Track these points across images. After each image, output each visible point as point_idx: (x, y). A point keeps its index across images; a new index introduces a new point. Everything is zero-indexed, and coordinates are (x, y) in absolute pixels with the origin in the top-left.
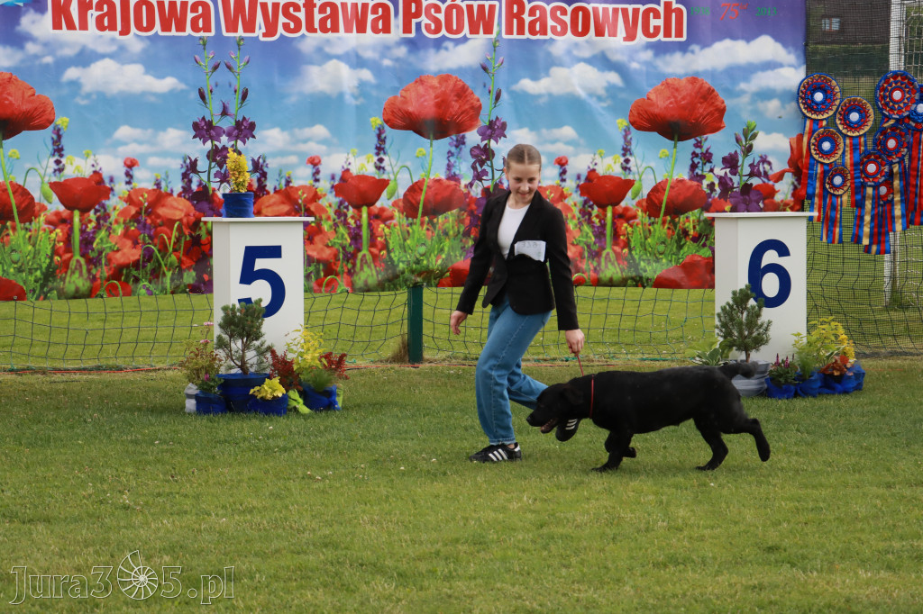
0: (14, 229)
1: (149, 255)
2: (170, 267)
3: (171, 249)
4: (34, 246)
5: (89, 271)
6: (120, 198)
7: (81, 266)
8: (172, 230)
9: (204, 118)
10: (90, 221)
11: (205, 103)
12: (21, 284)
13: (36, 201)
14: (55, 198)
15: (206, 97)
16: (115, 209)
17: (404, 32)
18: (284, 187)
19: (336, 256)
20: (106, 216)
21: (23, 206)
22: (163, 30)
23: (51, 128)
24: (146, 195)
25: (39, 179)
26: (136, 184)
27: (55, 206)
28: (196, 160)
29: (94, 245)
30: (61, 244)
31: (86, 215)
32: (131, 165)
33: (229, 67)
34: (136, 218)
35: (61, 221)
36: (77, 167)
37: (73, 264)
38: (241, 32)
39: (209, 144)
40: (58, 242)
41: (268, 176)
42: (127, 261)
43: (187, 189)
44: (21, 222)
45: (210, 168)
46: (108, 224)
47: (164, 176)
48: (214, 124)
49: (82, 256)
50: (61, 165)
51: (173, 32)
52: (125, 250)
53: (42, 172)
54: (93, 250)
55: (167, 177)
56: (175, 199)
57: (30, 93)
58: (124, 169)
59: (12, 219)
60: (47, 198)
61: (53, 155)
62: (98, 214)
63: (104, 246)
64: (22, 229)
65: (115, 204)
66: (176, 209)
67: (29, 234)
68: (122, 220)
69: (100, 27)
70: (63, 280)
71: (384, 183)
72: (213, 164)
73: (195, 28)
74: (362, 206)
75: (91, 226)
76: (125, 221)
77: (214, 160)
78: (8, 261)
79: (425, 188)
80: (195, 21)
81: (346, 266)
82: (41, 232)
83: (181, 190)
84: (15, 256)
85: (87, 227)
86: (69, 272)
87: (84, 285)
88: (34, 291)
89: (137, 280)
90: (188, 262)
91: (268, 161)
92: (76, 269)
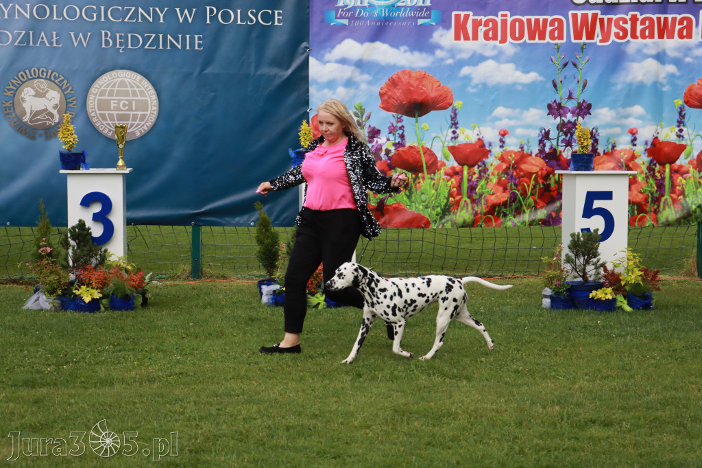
0: (423, 178)
1: (514, 198)
3: (529, 194)
4: (436, 190)
6: (496, 157)
7: (467, 204)
9: (555, 101)
10: (475, 173)
11: (557, 90)
12: (427, 217)
13: (439, 159)
14: (451, 157)
15: (558, 86)
16: (492, 165)
18: (610, 151)
19: (646, 200)
20: (485, 170)
22: (529, 39)
23: (450, 108)
24: (513, 156)
25: (441, 144)
28: (549, 131)
30: (455, 189)
31: (472, 169)
32: (504, 134)
34: (506, 171)
35: (454, 173)
40: (453, 188)
42: (499, 202)
43: (542, 151)
45: (559, 136)
47: (526, 142)
48: (562, 105)
49: (469, 197)
51: (537, 41)
53: (443, 139)
55: (528, 142)
56: (533, 158)
57: (437, 85)
60: (446, 157)
61: (451, 127)
63: (484, 191)
64: (429, 179)
65: (492, 161)
66: (534, 165)
67: (433, 182)
68: (496, 173)
70: (455, 214)
71: (683, 147)
72: (561, 133)
74: (666, 164)
75: (475, 177)
78: (419, 201)
84: (423, 197)
87: (469, 218)
88: (435, 221)
89: (505, 215)
91: (599, 131)
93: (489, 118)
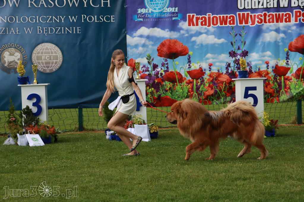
2: (223, 96)
5: (198, 97)
6: (207, 75)
8: (223, 84)
9: (232, 51)
10: (199, 82)
15: (233, 44)
16: (206, 78)
17: (295, 22)
21: (179, 78)
23: (187, 55)
24: (215, 74)
25: (184, 70)
26: (212, 71)
27: (189, 78)
29: (200, 89)
31: (197, 81)
33: (240, 35)
36: (195, 66)
37: (194, 95)
38: (244, 24)
39: (234, 58)
41: (252, 67)
44: (179, 83)
46: (204, 83)
50: (190, 66)
51: (224, 25)
52: (209, 91)
53: (185, 68)
54: (200, 91)
57: (181, 45)
58: (209, 67)
59: (176, 82)
61: (188, 63)
62: (201, 80)
65: (206, 77)
68: (208, 82)
69: (202, 24)
73: (230, 24)
76: (209, 82)
77: (236, 63)
79: (302, 70)
80: (230, 22)
81: (277, 94)
82: (185, 86)
83: (225, 72)
85: (198, 84)
86: (193, 98)
90: (228, 94)
92: (195, 96)
93: (204, 59)
